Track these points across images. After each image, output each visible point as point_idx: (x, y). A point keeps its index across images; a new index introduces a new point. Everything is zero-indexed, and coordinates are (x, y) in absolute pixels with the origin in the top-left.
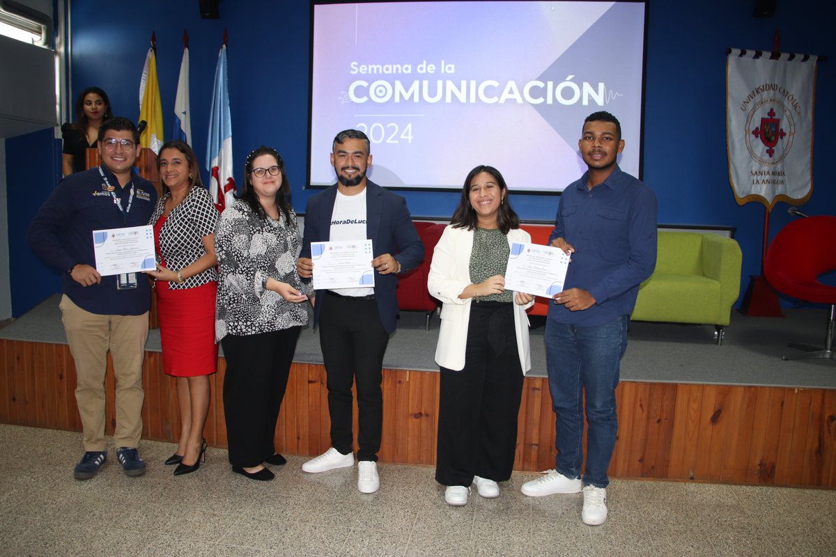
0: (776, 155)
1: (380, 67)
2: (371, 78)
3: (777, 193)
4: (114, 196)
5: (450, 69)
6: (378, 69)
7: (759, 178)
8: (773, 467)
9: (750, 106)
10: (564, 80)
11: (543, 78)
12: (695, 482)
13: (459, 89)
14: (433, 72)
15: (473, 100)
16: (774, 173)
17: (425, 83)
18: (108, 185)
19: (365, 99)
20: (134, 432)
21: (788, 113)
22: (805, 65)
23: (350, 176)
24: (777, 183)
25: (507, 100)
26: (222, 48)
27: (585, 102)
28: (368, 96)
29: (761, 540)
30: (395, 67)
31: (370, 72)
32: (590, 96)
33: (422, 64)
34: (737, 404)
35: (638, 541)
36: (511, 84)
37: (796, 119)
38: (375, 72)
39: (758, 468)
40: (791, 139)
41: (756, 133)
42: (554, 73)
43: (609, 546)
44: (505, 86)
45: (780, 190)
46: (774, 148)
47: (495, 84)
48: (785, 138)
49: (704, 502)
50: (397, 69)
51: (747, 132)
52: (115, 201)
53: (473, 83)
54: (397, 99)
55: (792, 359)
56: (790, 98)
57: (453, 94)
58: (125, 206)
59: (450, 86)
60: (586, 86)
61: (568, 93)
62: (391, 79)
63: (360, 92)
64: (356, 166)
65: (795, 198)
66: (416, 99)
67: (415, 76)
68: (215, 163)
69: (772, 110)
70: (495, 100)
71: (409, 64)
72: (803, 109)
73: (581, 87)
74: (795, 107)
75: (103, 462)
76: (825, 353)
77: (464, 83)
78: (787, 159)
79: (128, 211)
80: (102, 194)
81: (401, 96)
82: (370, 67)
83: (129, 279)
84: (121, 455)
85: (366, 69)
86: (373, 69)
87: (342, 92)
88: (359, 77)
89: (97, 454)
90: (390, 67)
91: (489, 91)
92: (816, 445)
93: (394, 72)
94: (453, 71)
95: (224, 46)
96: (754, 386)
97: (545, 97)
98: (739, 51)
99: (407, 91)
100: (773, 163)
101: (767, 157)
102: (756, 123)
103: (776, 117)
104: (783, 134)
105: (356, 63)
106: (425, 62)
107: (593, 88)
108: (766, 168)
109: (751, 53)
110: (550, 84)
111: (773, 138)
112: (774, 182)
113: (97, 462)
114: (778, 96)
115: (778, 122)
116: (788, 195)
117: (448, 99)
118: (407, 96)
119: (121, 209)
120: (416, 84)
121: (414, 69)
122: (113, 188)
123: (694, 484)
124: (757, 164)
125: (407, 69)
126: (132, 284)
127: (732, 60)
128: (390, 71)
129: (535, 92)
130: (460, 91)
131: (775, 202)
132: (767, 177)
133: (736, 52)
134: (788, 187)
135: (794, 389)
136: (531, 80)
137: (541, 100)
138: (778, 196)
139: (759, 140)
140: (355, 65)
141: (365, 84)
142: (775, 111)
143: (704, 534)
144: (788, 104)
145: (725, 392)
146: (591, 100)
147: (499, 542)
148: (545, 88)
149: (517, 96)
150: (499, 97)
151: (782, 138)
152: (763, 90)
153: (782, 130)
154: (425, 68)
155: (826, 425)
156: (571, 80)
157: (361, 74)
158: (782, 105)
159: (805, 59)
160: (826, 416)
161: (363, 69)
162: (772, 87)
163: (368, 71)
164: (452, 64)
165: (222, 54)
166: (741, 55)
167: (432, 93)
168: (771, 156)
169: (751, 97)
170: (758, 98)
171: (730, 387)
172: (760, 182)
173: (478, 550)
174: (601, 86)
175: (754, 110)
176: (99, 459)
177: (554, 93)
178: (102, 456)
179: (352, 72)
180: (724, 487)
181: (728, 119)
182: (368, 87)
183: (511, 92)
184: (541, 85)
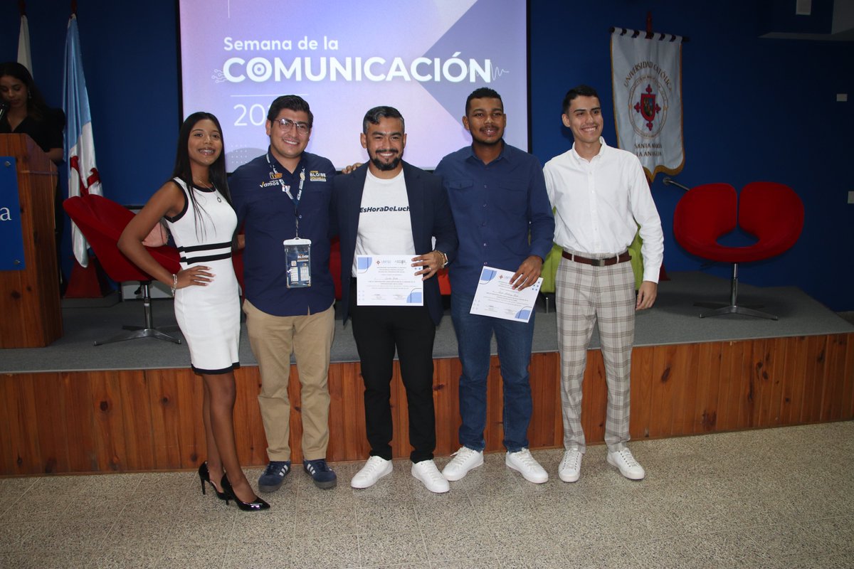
0: (655, 128)
1: (257, 42)
2: (248, 55)
3: (657, 165)
4: (283, 184)
5: (333, 45)
6: (255, 45)
7: (642, 150)
8: (715, 415)
9: (631, 82)
10: (451, 57)
11: (430, 55)
12: (650, 439)
13: (344, 66)
14: (316, 48)
15: (359, 78)
16: (654, 146)
17: (308, 61)
18: (275, 172)
19: (242, 78)
20: (321, 441)
21: (661, 89)
22: (672, 44)
23: (387, 160)
24: (656, 155)
25: (394, 78)
26: (71, 18)
27: (473, 79)
28: (246, 75)
29: (731, 481)
30: (273, 43)
31: (246, 48)
32: (477, 73)
33: (303, 39)
34: (683, 360)
35: (633, 500)
36: (398, 61)
37: (668, 95)
38: (252, 48)
39: (703, 418)
40: (665, 114)
41: (637, 108)
42: (441, 50)
43: (611, 509)
44: (392, 63)
45: (659, 161)
46: (653, 122)
47: (382, 61)
48: (661, 112)
49: (667, 456)
50: (276, 45)
51: (630, 107)
52: (283, 188)
53: (358, 60)
54: (278, 78)
55: (708, 317)
56: (663, 74)
57: (338, 72)
58: (295, 195)
59: (334, 63)
60: (473, 62)
61: (455, 70)
62: (270, 56)
63: (236, 70)
64: (395, 149)
65: (671, 168)
66: (299, 78)
67: (296, 52)
68: (73, 152)
69: (649, 86)
70: (382, 77)
71: (288, 40)
72: (673, 85)
73: (468, 64)
74: (667, 83)
75: (287, 473)
76: (732, 308)
77: (349, 60)
78: (663, 132)
79: (299, 199)
80: (270, 184)
81: (282, 74)
82: (246, 43)
83: (302, 275)
84: (309, 465)
85: (242, 45)
86: (249, 45)
87: (216, 71)
88: (234, 54)
89: (283, 463)
90: (268, 43)
91: (375, 69)
92: (748, 390)
93: (273, 48)
94: (336, 47)
95: (74, 16)
96: (696, 343)
97: (433, 75)
98: (621, 30)
99: (288, 68)
100: (653, 136)
101: (647, 130)
102: (637, 99)
103: (652, 93)
104: (658, 109)
105: (230, 39)
106: (306, 38)
107: (480, 65)
108: (647, 141)
109: (630, 32)
110: (437, 61)
111: (651, 113)
112: (654, 154)
113: (281, 474)
114: (654, 73)
115: (653, 97)
116: (665, 165)
117: (333, 77)
118: (288, 75)
119: (291, 198)
120: (298, 61)
121: (295, 45)
122: (281, 175)
123: (650, 441)
124: (640, 137)
125: (287, 45)
126: (305, 282)
127: (615, 38)
128: (268, 48)
129: (422, 69)
130: (345, 69)
131: (656, 172)
132: (648, 150)
133: (618, 30)
134: (665, 157)
135: (729, 343)
136: (418, 57)
137: (429, 77)
138: (658, 166)
139: (640, 115)
140: (229, 41)
141: (241, 62)
142: (651, 87)
143: (684, 484)
144: (661, 81)
145: (672, 351)
146: (478, 77)
147: (510, 522)
148: (433, 65)
149: (404, 73)
150: (386, 75)
151: (658, 112)
152: (641, 68)
153: (657, 105)
154: (307, 44)
155: (755, 372)
156: (458, 57)
157: (237, 51)
158: (656, 82)
159: (673, 39)
160: (755, 364)
161: (238, 45)
162: (648, 64)
163: (243, 47)
164: (335, 40)
165: (72, 24)
166: (622, 34)
167: (316, 71)
168: (650, 129)
169: (632, 74)
170: (637, 75)
171: (676, 346)
172: (643, 154)
173: (495, 534)
174: (488, 63)
175: (635, 86)
176: (283, 470)
177: (441, 70)
178: (285, 467)
179: (226, 48)
180: (676, 440)
181: (614, 95)
182: (245, 65)
183: (398, 69)
184: (428, 61)
